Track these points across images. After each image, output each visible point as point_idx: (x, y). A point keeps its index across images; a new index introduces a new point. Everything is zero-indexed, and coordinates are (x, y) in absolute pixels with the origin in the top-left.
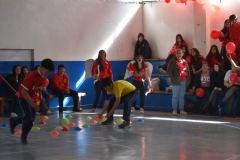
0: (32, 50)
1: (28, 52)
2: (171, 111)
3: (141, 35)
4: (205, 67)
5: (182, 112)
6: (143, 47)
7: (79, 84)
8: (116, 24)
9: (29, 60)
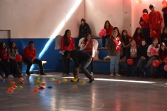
0: (9, 31)
1: (6, 32)
2: (109, 74)
3: (83, 20)
4: (133, 43)
5: (117, 75)
6: (85, 29)
7: (41, 55)
8: (66, 13)
9: (7, 37)
